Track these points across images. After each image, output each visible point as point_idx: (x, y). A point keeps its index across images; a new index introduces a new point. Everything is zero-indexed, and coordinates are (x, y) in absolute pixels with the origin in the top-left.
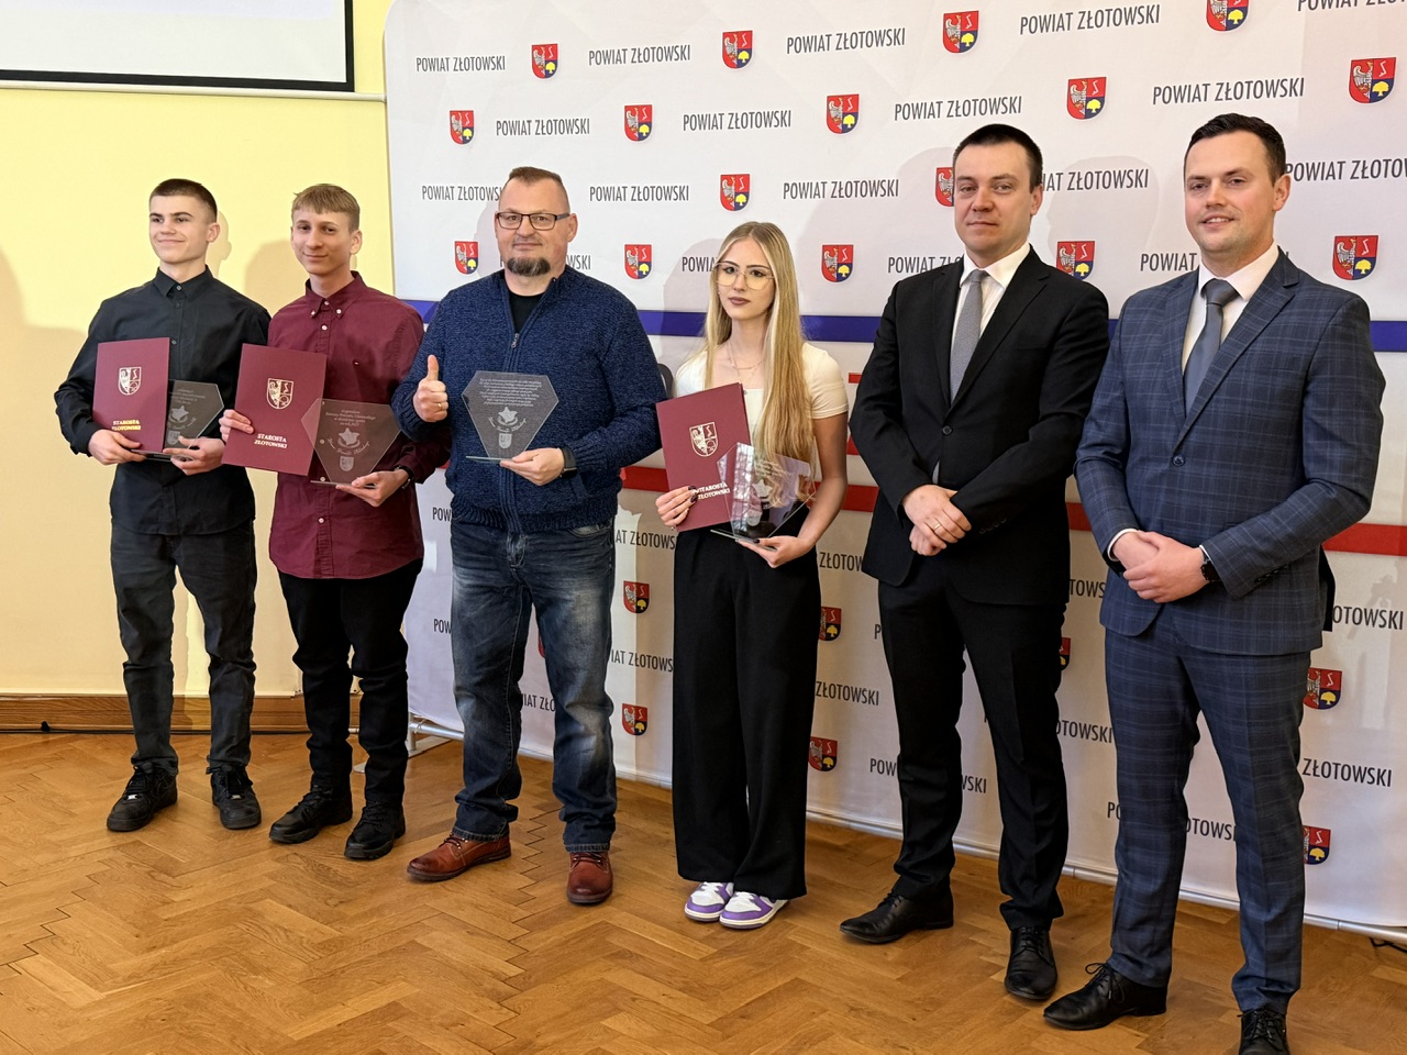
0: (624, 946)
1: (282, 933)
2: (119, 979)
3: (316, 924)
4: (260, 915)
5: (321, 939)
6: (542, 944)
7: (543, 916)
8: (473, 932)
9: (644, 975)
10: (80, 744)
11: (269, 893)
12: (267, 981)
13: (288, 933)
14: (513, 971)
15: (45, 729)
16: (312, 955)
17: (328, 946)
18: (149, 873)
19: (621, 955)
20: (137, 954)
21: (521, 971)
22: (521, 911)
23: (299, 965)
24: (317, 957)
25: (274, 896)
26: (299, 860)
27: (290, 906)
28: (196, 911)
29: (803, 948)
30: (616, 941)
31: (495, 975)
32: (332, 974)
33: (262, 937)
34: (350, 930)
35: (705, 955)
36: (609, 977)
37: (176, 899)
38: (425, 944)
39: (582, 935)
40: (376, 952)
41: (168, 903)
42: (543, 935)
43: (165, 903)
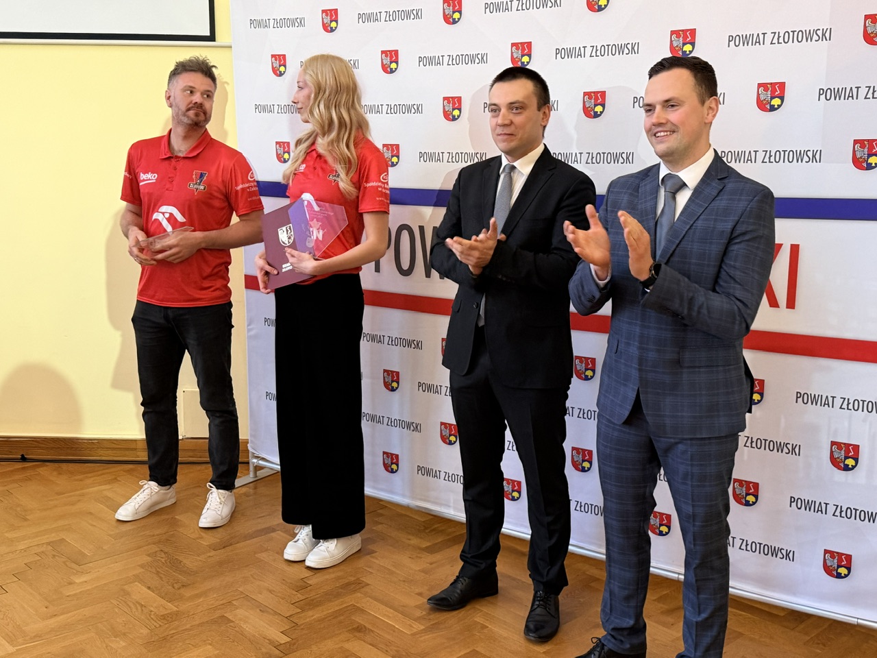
0: (362, 623)
1: (139, 608)
2: (27, 638)
3: (163, 602)
4: (128, 594)
5: (164, 612)
6: (308, 620)
7: (313, 600)
8: (263, 609)
9: (370, 644)
10: (44, 471)
11: (137, 578)
12: (121, 642)
13: (143, 608)
14: (284, 639)
15: (23, 459)
16: (155, 624)
17: (168, 618)
18: (64, 562)
19: (359, 629)
20: (43, 619)
21: (289, 640)
22: (299, 595)
23: (145, 631)
24: (158, 626)
25: (141, 581)
26: (163, 555)
27: (149, 588)
28: (88, 590)
29: (484, 627)
30: (359, 619)
31: (271, 642)
32: (165, 639)
33: (126, 610)
34: (185, 606)
35: (415, 630)
36: (347, 646)
37: (76, 581)
38: (230, 618)
39: (336, 615)
40: (197, 622)
41: (72, 584)
42: (310, 613)
43: (70, 583)
